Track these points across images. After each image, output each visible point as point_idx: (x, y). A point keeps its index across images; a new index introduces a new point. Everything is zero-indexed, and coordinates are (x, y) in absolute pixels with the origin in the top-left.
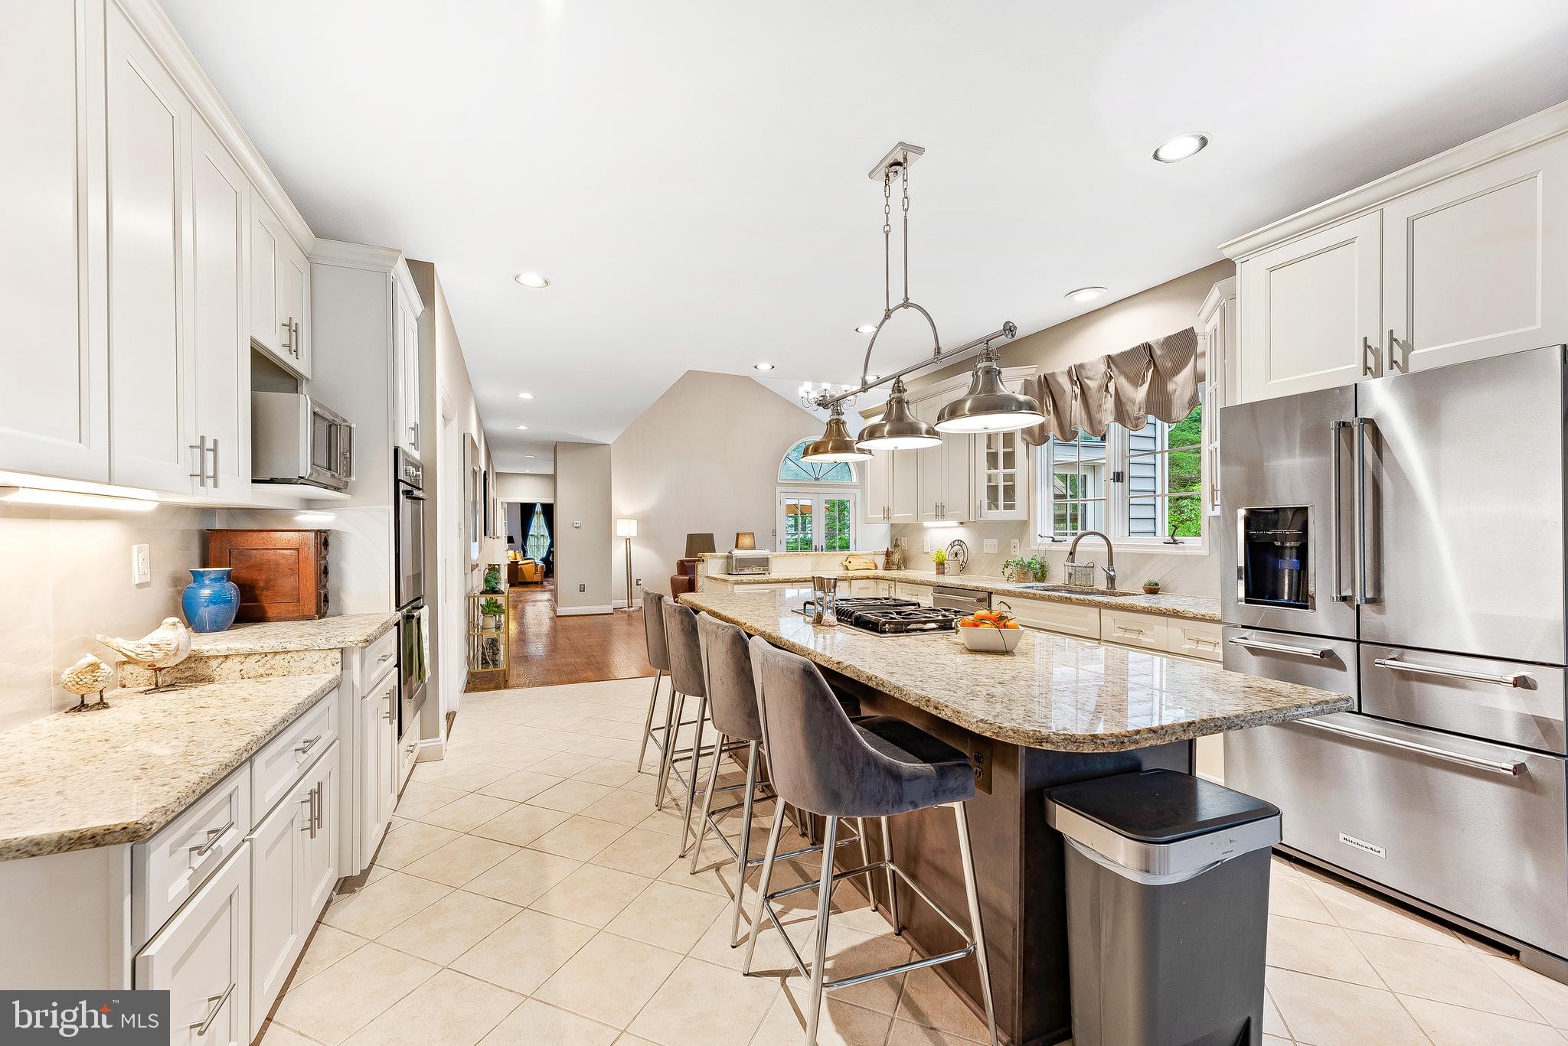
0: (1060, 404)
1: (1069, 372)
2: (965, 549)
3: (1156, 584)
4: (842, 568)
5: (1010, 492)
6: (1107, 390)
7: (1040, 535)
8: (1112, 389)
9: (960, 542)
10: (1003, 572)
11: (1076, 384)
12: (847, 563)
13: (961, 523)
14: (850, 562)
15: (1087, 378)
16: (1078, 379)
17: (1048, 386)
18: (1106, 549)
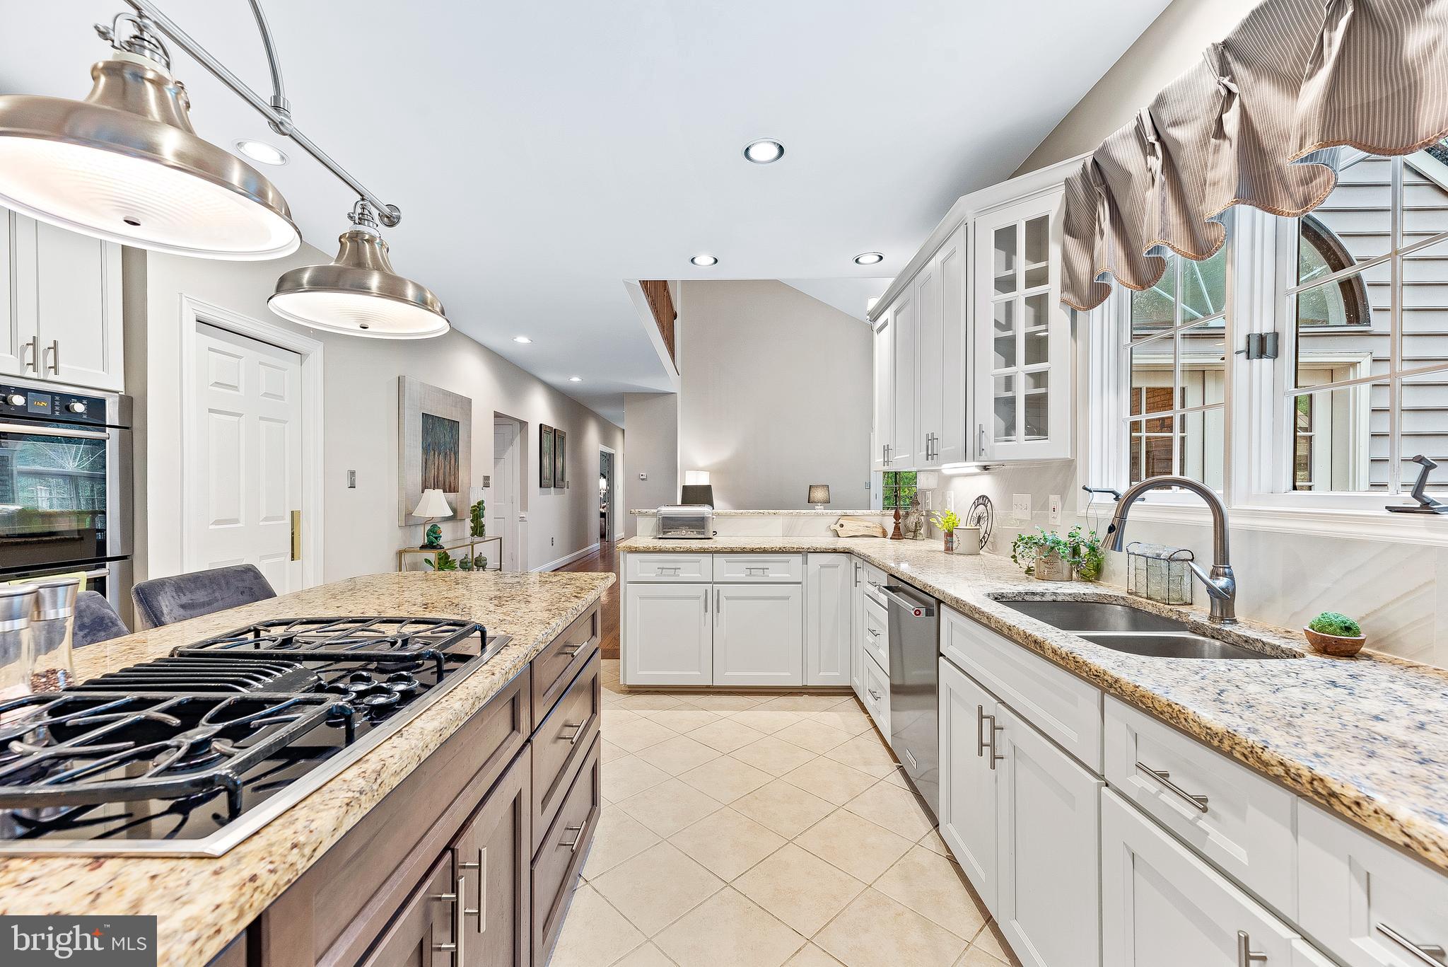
0: (1125, 209)
1: (1139, 132)
2: (990, 511)
3: (1348, 629)
4: (830, 533)
5: (1037, 405)
6: (1220, 133)
7: (1085, 488)
8: (1232, 122)
9: (983, 500)
10: (1014, 557)
11: (1153, 153)
12: (837, 527)
13: (985, 468)
14: (842, 526)
15: (1175, 124)
16: (1159, 138)
17: (1104, 180)
18: (1209, 519)
